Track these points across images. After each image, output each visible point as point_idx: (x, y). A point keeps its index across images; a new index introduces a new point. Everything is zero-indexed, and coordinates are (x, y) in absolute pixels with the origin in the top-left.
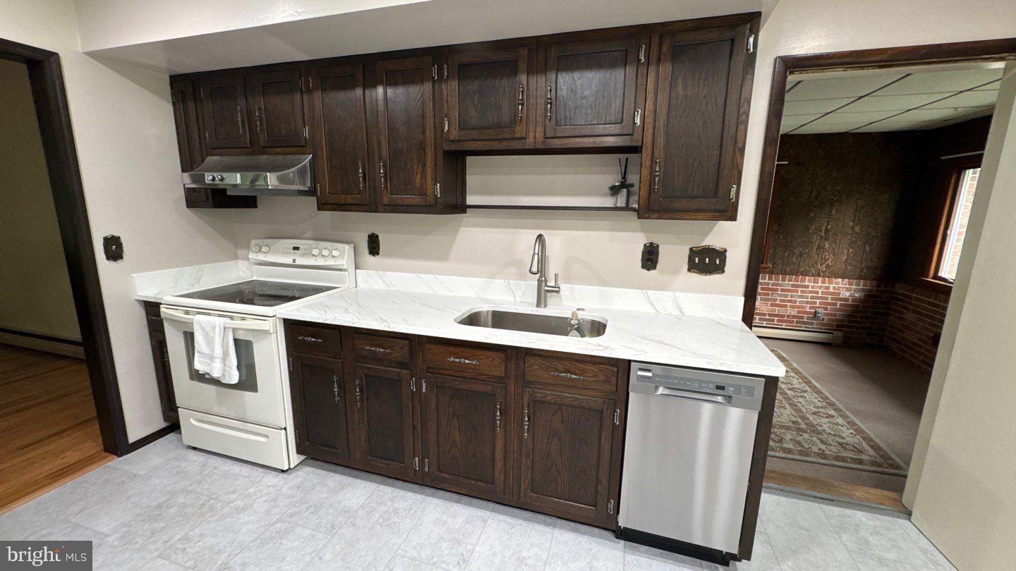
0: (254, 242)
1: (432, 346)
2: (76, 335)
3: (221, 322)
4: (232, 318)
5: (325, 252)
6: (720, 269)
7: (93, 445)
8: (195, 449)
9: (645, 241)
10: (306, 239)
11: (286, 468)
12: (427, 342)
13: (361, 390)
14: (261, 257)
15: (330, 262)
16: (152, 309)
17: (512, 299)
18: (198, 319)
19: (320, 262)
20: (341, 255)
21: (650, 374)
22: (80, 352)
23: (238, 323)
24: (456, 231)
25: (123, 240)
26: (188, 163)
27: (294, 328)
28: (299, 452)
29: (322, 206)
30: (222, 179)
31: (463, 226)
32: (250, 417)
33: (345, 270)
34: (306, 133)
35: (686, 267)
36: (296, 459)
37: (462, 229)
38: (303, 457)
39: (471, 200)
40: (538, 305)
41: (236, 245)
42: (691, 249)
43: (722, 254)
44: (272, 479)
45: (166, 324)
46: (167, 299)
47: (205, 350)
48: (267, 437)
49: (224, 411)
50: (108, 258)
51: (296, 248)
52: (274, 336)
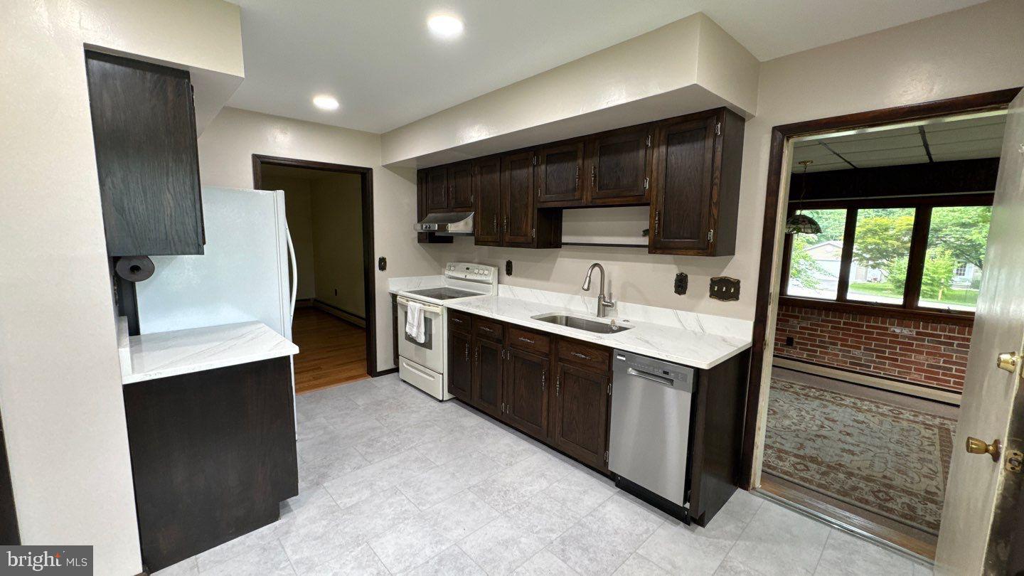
0: (448, 264)
1: (513, 330)
2: (364, 315)
3: (418, 305)
4: (424, 305)
5: (481, 272)
6: (735, 296)
7: (363, 370)
8: (404, 381)
9: (678, 272)
10: (475, 263)
11: (441, 399)
12: (511, 327)
13: (479, 354)
14: (451, 274)
15: (483, 278)
16: (394, 296)
17: (585, 310)
18: (411, 303)
19: (478, 278)
20: (489, 274)
21: (624, 359)
22: (363, 324)
23: (427, 308)
24: (555, 260)
25: (387, 261)
26: (421, 217)
27: (452, 313)
28: (450, 391)
29: (477, 243)
30: (429, 227)
31: (561, 257)
32: (428, 364)
33: (491, 284)
34: (472, 200)
35: (708, 294)
36: (447, 396)
37: (559, 259)
38: (451, 396)
39: (565, 239)
40: (598, 315)
41: (439, 266)
42: (711, 279)
43: (736, 284)
44: (434, 403)
45: (399, 307)
46: (401, 293)
47: (411, 322)
48: (434, 377)
49: (417, 360)
50: (380, 269)
51: (468, 269)
52: (441, 317)
